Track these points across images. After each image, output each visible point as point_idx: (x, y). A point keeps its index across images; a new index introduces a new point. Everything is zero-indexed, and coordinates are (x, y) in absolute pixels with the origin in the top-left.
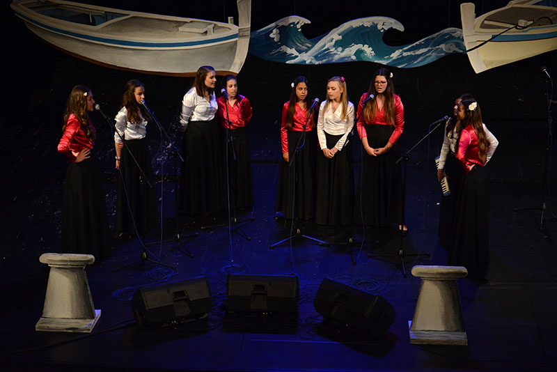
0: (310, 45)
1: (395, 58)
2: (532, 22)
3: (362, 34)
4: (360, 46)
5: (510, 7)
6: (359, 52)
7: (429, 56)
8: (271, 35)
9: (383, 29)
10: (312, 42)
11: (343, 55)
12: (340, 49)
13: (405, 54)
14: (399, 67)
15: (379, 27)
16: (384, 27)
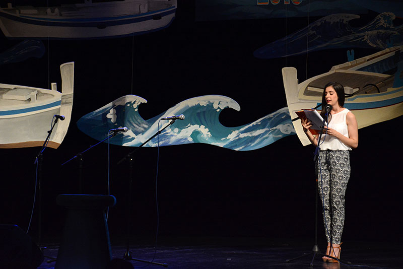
0: (146, 126)
1: (232, 140)
2: (357, 89)
3: (198, 114)
4: (196, 127)
5: (334, 72)
6: (196, 134)
7: (267, 138)
8: (109, 116)
9: (219, 108)
10: (148, 122)
11: (179, 136)
12: (176, 130)
13: (242, 136)
14: (236, 150)
15: (215, 106)
16: (220, 106)
